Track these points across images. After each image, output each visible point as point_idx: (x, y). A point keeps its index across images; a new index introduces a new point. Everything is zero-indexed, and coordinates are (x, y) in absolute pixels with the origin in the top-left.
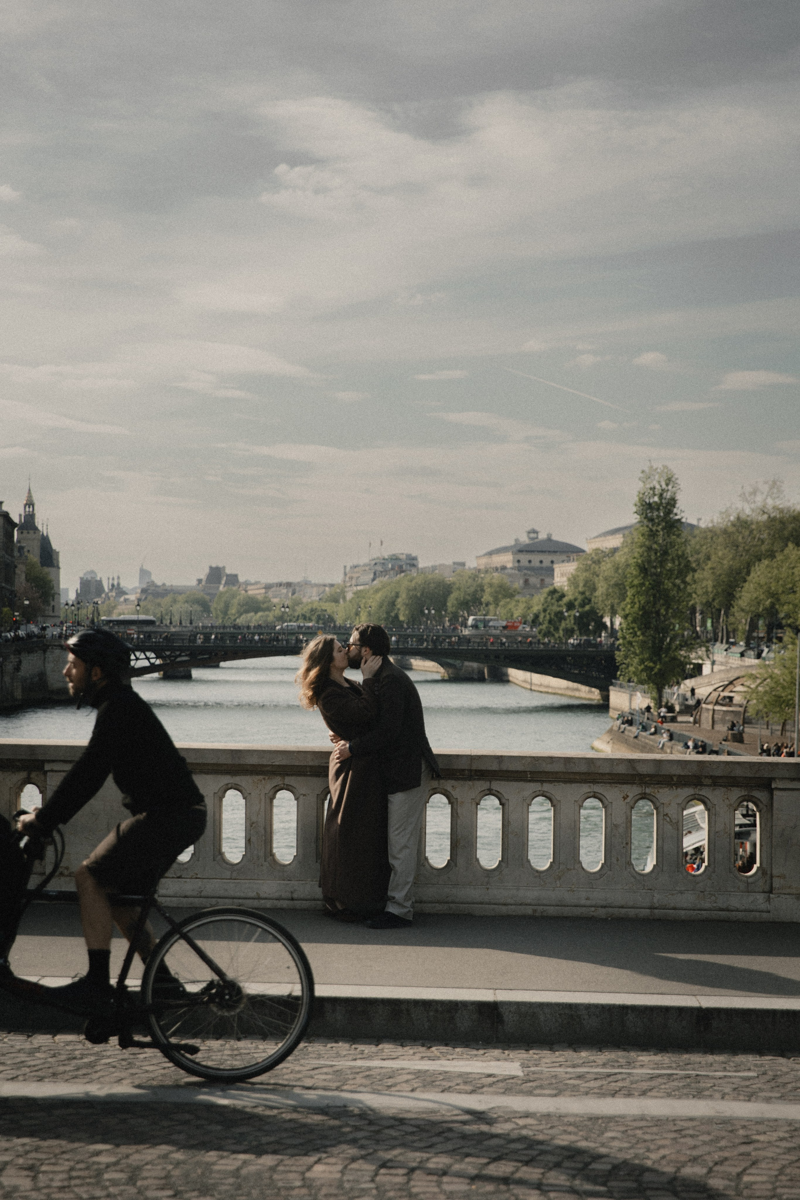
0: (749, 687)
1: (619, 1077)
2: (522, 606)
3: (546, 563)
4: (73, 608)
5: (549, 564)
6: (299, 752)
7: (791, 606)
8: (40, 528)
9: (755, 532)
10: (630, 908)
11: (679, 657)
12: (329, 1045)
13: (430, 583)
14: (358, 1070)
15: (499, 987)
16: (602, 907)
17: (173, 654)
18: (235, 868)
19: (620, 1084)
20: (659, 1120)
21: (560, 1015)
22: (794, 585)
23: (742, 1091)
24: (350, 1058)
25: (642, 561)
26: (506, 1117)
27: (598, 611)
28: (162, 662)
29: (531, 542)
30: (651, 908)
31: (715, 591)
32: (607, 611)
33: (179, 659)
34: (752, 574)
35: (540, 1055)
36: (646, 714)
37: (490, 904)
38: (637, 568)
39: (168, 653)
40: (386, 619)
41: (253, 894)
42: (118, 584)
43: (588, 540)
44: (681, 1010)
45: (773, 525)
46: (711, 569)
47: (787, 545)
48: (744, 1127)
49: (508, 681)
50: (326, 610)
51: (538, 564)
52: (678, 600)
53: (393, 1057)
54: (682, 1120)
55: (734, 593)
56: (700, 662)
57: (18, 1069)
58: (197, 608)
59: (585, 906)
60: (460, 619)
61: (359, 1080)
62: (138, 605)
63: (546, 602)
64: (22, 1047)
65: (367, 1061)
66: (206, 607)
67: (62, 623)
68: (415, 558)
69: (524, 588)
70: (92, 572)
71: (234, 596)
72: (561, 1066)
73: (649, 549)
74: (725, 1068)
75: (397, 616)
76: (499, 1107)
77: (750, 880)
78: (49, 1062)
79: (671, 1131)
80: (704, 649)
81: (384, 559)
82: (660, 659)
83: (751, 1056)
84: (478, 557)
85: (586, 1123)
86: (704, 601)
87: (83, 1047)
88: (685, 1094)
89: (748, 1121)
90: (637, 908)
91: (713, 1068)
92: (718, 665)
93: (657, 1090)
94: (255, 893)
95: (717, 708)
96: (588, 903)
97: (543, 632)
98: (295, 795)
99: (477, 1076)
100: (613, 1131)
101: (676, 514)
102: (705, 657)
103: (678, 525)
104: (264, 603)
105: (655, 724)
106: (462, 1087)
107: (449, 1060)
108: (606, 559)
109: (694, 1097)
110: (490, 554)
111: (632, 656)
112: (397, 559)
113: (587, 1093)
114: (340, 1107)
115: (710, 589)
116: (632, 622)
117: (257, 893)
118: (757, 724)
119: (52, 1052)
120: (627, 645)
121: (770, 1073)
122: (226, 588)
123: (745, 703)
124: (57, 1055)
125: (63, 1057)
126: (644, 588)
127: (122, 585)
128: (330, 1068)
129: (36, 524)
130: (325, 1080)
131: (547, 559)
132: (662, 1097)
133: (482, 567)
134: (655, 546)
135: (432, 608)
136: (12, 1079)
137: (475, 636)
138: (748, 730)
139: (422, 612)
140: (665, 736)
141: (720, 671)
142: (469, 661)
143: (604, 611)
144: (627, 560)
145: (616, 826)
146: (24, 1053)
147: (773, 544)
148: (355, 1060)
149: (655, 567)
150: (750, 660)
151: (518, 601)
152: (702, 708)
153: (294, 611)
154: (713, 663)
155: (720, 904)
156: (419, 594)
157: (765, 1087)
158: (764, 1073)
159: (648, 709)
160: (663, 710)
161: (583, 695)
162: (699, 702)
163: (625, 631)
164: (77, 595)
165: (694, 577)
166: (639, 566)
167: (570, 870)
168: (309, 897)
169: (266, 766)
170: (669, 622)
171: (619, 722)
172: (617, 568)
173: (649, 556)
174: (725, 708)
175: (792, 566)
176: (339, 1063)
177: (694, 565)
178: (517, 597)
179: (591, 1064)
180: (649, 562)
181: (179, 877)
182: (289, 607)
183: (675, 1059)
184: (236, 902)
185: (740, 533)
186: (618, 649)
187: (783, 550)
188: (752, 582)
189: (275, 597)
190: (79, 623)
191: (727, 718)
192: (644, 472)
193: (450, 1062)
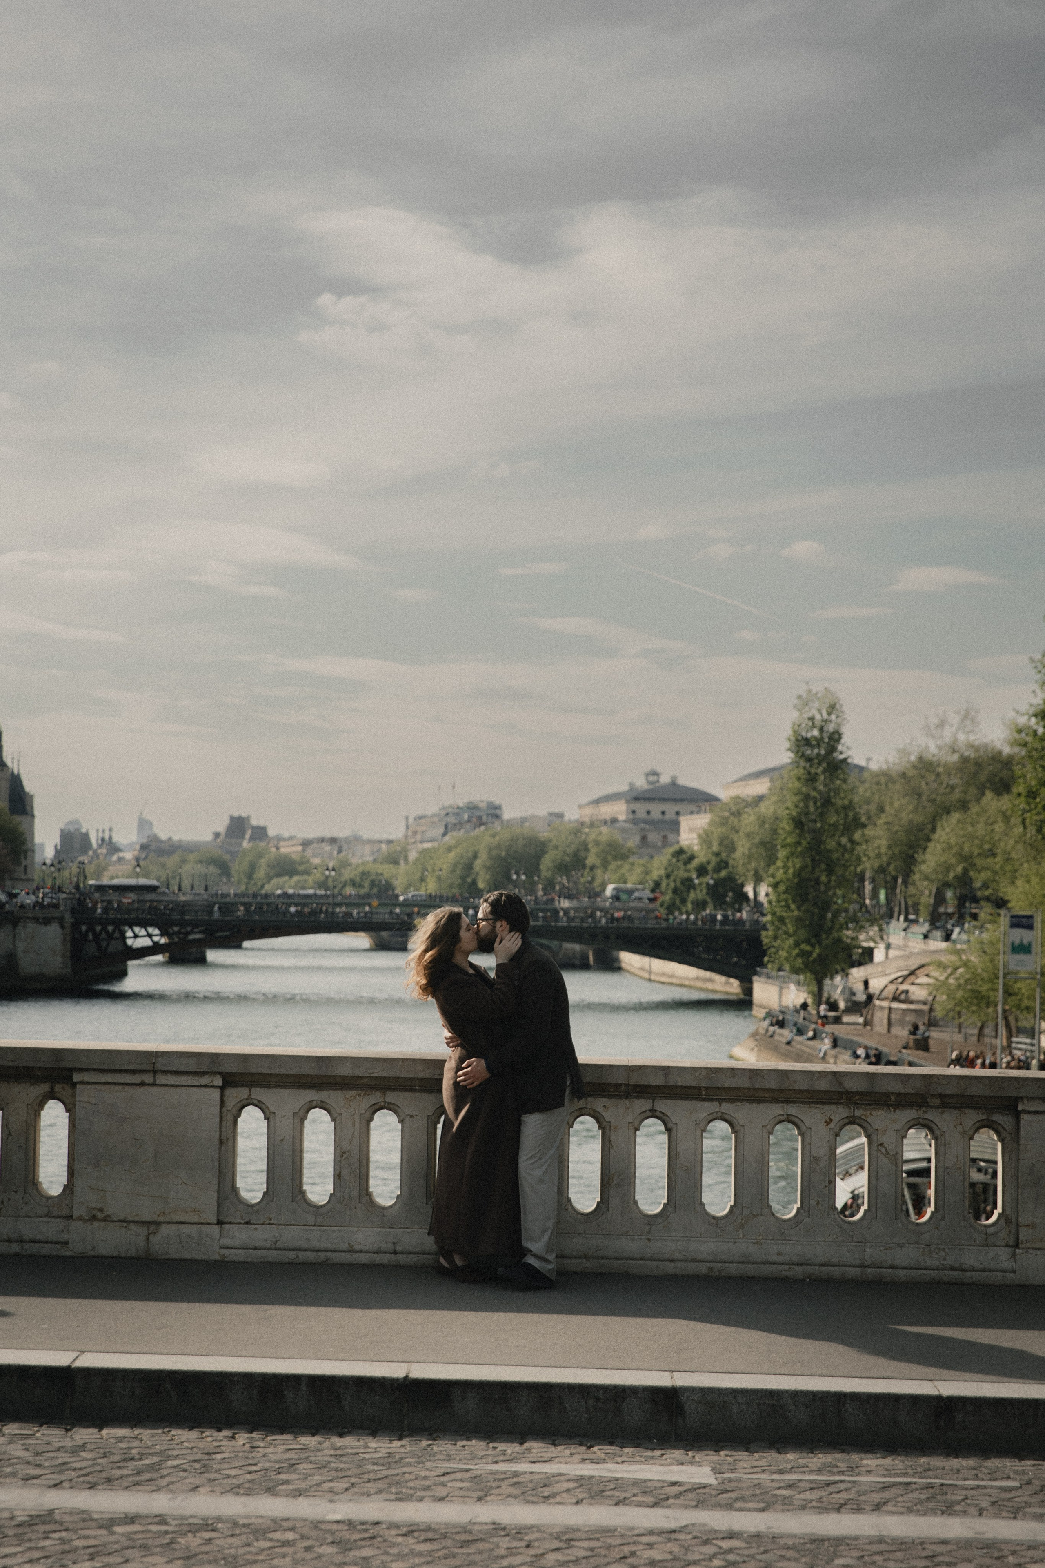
0: (937, 979)
1: (842, 1486)
2: (639, 870)
3: (670, 815)
4: (53, 869)
5: (674, 817)
6: (404, 1060)
7: (989, 873)
8: (9, 763)
9: (943, 777)
10: (833, 1266)
11: (845, 939)
12: (460, 1444)
13: (518, 839)
14: (503, 1476)
15: (677, 1368)
16: (798, 1264)
17: (183, 931)
18: (321, 1210)
19: (844, 1496)
20: (902, 1543)
21: (758, 1404)
22: (994, 845)
23: (1004, 1505)
24: (490, 1459)
25: (798, 813)
26: (705, 1538)
27: (737, 877)
28: (167, 941)
29: (651, 787)
30: (863, 1266)
31: (890, 853)
32: (749, 878)
33: (191, 937)
34: (939, 832)
35: (734, 1458)
36: (802, 1012)
37: (652, 1259)
38: (791, 822)
39: (176, 929)
40: (460, 886)
41: (344, 1246)
42: (110, 838)
43: (724, 785)
44: (915, 1400)
45: (966, 768)
46: (886, 823)
47: (983, 794)
48: (1014, 1553)
49: (619, 969)
50: (382, 874)
51: (659, 816)
52: (844, 865)
53: (546, 1459)
54: (931, 1543)
55: (916, 856)
56: (872, 944)
57: (61, 1472)
58: (213, 870)
59: (775, 1263)
60: (557, 888)
61: (506, 1489)
62: (138, 866)
63: (670, 865)
64: (61, 1444)
65: (512, 1465)
66: (224, 869)
67: (38, 888)
68: (499, 808)
69: (640, 847)
70: (76, 822)
71: (260, 855)
72: (763, 1471)
73: (807, 797)
74: (977, 1475)
75: (474, 883)
76: (693, 1525)
77: (991, 1230)
78: (99, 1464)
79: (921, 1558)
80: (876, 928)
81: (458, 808)
82: (819, 942)
83: (1008, 1460)
84: (580, 807)
85: (808, 1546)
86: (876, 865)
87: (140, 1445)
88: (932, 1509)
89: (1018, 1545)
90: (844, 1266)
91: (961, 1476)
92: (895, 949)
93: (894, 1503)
94: (347, 1245)
95: (895, 1005)
96: (780, 1259)
97: (665, 905)
98: (398, 1116)
99: (658, 1485)
100: (846, 1556)
101: (841, 753)
102: (878, 939)
103: (843, 766)
104: (301, 864)
105: (813, 1026)
106: (640, 1498)
107: (618, 1463)
108: (749, 810)
109: (943, 1513)
110: (597, 802)
111: (784, 936)
112: (476, 808)
113: (804, 1508)
114: (486, 1524)
115: (883, 850)
116: (785, 893)
117: (349, 1244)
118: (947, 1027)
119: (102, 1451)
120: (777, 923)
121: (1037, 1482)
122: (251, 845)
123: (930, 998)
124: (108, 1454)
125: (117, 1458)
126: (799, 849)
127: (114, 840)
128: (465, 1473)
129: (4, 759)
130: (462, 1488)
131: (670, 809)
132: (902, 1513)
133: (587, 819)
134: (814, 794)
135: (521, 872)
136: (55, 1485)
137: (576, 910)
138: (935, 1034)
139: (509, 878)
140: (827, 1043)
141: (896, 957)
142: (568, 941)
143: (746, 876)
144: (775, 812)
145: (817, 1159)
146: (65, 1452)
147: (965, 792)
148: (496, 1462)
149: (815, 821)
150: (936, 943)
151: (633, 864)
153: (340, 875)
154: (888, 947)
155: (950, 1261)
156: (503, 854)
157: (1033, 1500)
158: (1029, 1483)
159: (804, 1006)
160: (823, 1007)
161: (719, 987)
162: (870, 998)
163: (774, 904)
164: (57, 852)
165: (863, 835)
166: (793, 819)
167: (756, 1216)
168: (417, 1250)
169: (361, 1078)
170: (830, 893)
171: (766, 1023)
172: (762, 822)
173: (807, 806)
174: (904, 1006)
175: (991, 820)
176: (477, 1467)
177: (863, 819)
178: (631, 860)
179: (802, 1470)
180: (807, 814)
181: (248, 1223)
182: (334, 869)
183: (910, 1464)
184: (322, 1256)
185: (923, 777)
186: (764, 928)
187: (978, 800)
188: (938, 842)
189: (316, 856)
190: (60, 890)
191: (908, 1018)
192: (800, 697)
193: (620, 1466)
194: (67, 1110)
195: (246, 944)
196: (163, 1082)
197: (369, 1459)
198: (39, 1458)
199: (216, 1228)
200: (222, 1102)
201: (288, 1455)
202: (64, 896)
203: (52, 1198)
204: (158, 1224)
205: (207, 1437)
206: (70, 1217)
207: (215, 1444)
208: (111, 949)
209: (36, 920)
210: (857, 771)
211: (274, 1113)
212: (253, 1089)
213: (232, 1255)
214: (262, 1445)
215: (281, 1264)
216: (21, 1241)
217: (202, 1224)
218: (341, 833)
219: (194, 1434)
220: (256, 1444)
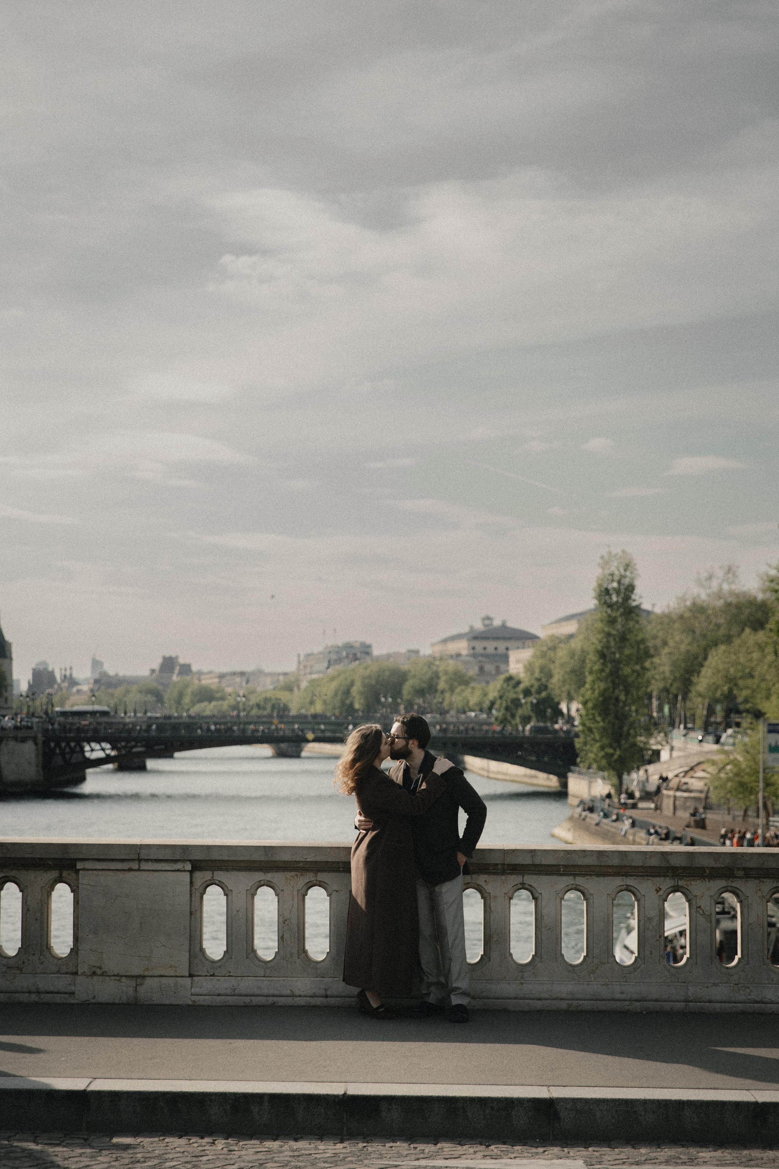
0: (710, 774)
2: (478, 693)
3: (501, 650)
4: (28, 699)
5: (504, 651)
7: (748, 691)
9: (711, 617)
10: (665, 1001)
11: (639, 744)
12: (388, 1145)
13: (384, 671)
15: (551, 1084)
16: (636, 1001)
17: (129, 745)
18: (268, 965)
21: (616, 1110)
22: (751, 669)
24: (413, 1157)
25: (601, 647)
27: (554, 697)
28: (116, 753)
29: (486, 629)
30: (687, 1001)
31: (671, 676)
32: (563, 698)
33: (135, 750)
34: (709, 659)
35: (600, 1153)
36: (606, 800)
37: (524, 998)
38: (596, 654)
39: (123, 744)
40: (341, 708)
41: (288, 992)
42: (71, 675)
43: (543, 627)
44: (737, 1105)
45: (729, 610)
46: (670, 654)
47: (742, 630)
50: (280, 699)
51: (492, 651)
52: (636, 686)
53: (454, 1156)
55: (691, 678)
56: (659, 747)
58: (150, 698)
59: (619, 1000)
60: (416, 707)
62: (94, 696)
63: (502, 689)
64: (82, 1151)
65: (430, 1161)
66: (159, 697)
67: (16, 714)
68: (369, 646)
69: (478, 675)
70: (44, 663)
71: (187, 686)
72: (624, 1163)
73: (609, 634)
75: (351, 705)
78: (113, 1166)
80: (662, 735)
81: (339, 647)
82: (620, 746)
84: (433, 645)
86: (661, 686)
87: (143, 1150)
90: (672, 1001)
91: (776, 1164)
92: (677, 750)
95: (679, 794)
96: (623, 996)
98: (327, 892)
101: (634, 600)
102: (664, 743)
103: (637, 611)
104: (217, 692)
105: (615, 811)
107: (511, 1158)
108: (562, 645)
110: (445, 641)
111: (592, 742)
112: (352, 647)
115: (667, 674)
116: (593, 709)
117: (291, 991)
118: (718, 810)
120: (585, 732)
122: (179, 679)
123: (705, 789)
124: (119, 1158)
126: (602, 675)
127: (74, 676)
131: (501, 646)
133: (437, 655)
134: (614, 632)
135: (389, 695)
138: (709, 816)
139: (378, 701)
140: (628, 823)
141: (679, 757)
143: (560, 697)
144: (583, 646)
145: (650, 919)
146: (86, 1157)
147: (730, 629)
148: (418, 1159)
149: (614, 653)
150: (707, 746)
151: (473, 688)
152: (663, 795)
153: (248, 700)
154: (672, 749)
155: (753, 997)
156: (373, 682)
159: (609, 796)
160: (623, 796)
161: (541, 782)
162: (659, 788)
163: (584, 717)
164: (30, 686)
165: (652, 663)
166: (598, 651)
167: (604, 964)
168: (344, 994)
169: (299, 862)
170: (627, 708)
171: (579, 810)
172: (572, 654)
173: (608, 642)
174: (686, 795)
175: (750, 650)
176: (404, 1163)
177: (652, 651)
178: (472, 685)
179: (653, 1161)
180: (608, 647)
181: (213, 975)
182: (244, 696)
183: (736, 1155)
184: (271, 1000)
185: (696, 618)
186: (577, 735)
187: (739, 635)
188: (709, 667)
189: (228, 686)
190: (33, 715)
191: (688, 804)
192: (602, 557)
193: (512, 1160)
194: (72, 891)
195: (177, 755)
196: (146, 868)
197: (320, 1158)
198: (66, 1162)
199: (189, 980)
200: (191, 883)
201: (260, 1156)
202: (37, 720)
203: (61, 959)
204: (144, 977)
205: (193, 1143)
206: (76, 973)
207: (201, 1148)
208: (73, 761)
209: (15, 739)
210: (645, 614)
211: (232, 890)
212: (215, 873)
213: (201, 1000)
214: (236, 1149)
215: (238, 1007)
216: (38, 992)
217: (178, 977)
218: (249, 668)
219: (183, 1141)
220: (232, 1148)
